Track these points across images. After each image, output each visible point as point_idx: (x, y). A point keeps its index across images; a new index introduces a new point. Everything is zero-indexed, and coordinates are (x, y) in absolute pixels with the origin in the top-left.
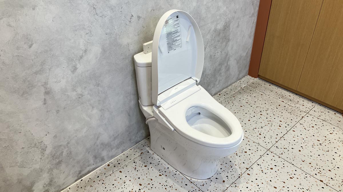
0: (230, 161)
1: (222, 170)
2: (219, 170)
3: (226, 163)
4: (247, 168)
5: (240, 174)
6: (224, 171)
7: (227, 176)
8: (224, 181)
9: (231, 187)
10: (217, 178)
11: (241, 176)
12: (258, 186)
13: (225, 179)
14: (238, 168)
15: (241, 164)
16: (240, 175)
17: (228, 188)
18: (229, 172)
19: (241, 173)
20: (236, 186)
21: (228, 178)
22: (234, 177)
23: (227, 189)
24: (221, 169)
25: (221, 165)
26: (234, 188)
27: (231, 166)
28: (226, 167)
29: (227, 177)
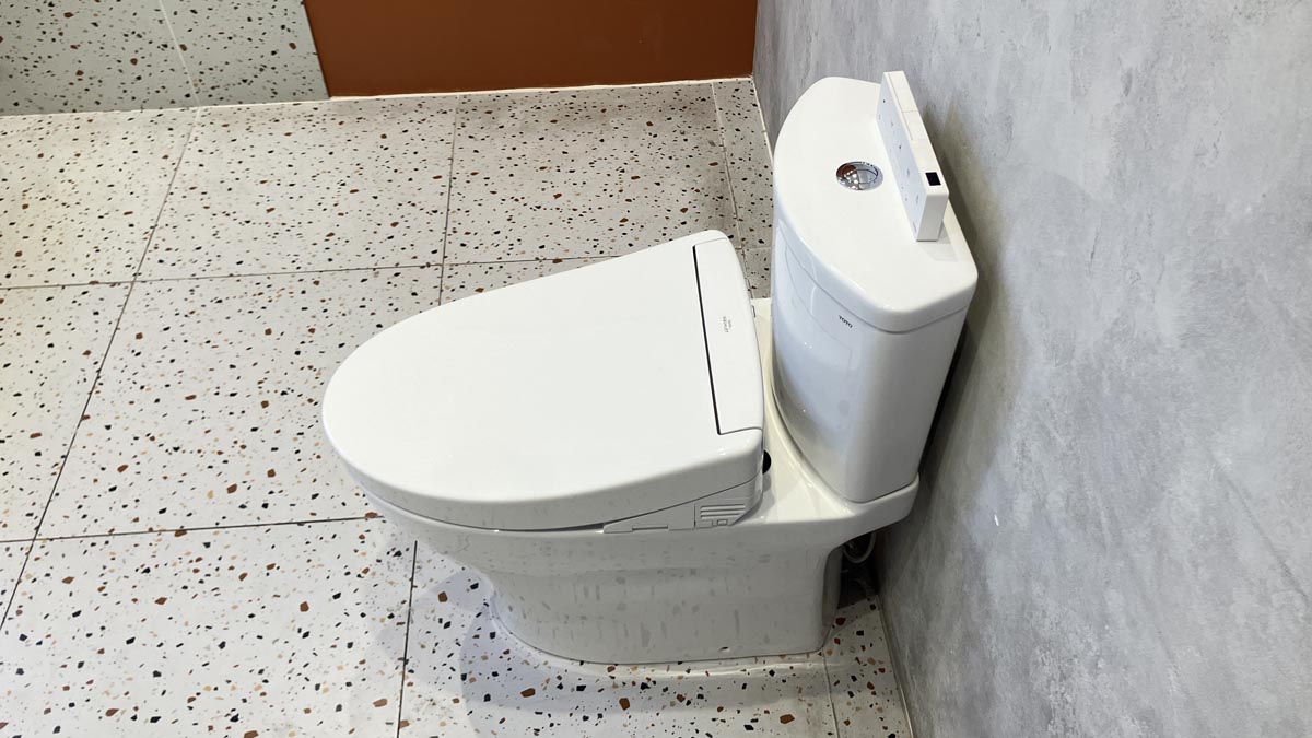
0: (487, 698)
1: (485, 635)
2: (495, 626)
3: (495, 674)
4: (406, 723)
5: (410, 678)
6: (477, 637)
7: (448, 625)
8: (443, 597)
9: (404, 602)
10: (475, 586)
11: (401, 669)
12: (317, 687)
13: (445, 610)
14: (437, 696)
15: (443, 724)
16: (411, 671)
17: (412, 586)
18: (456, 650)
19: (410, 684)
20: (391, 616)
21: (441, 621)
22: (423, 647)
23: (412, 580)
24: (493, 635)
25: (507, 652)
26: (393, 602)
27: (468, 677)
28: (485, 658)
29: (444, 622)
